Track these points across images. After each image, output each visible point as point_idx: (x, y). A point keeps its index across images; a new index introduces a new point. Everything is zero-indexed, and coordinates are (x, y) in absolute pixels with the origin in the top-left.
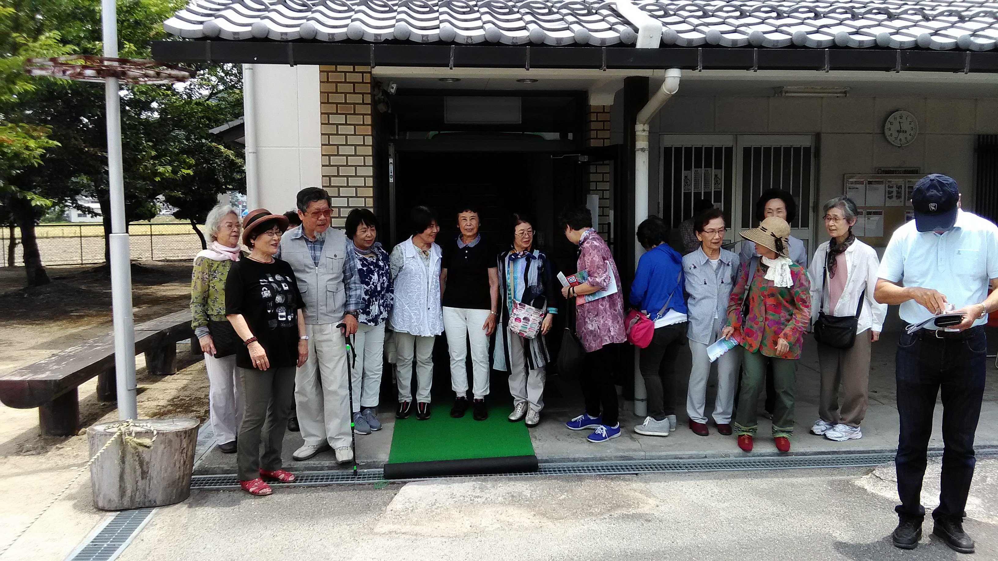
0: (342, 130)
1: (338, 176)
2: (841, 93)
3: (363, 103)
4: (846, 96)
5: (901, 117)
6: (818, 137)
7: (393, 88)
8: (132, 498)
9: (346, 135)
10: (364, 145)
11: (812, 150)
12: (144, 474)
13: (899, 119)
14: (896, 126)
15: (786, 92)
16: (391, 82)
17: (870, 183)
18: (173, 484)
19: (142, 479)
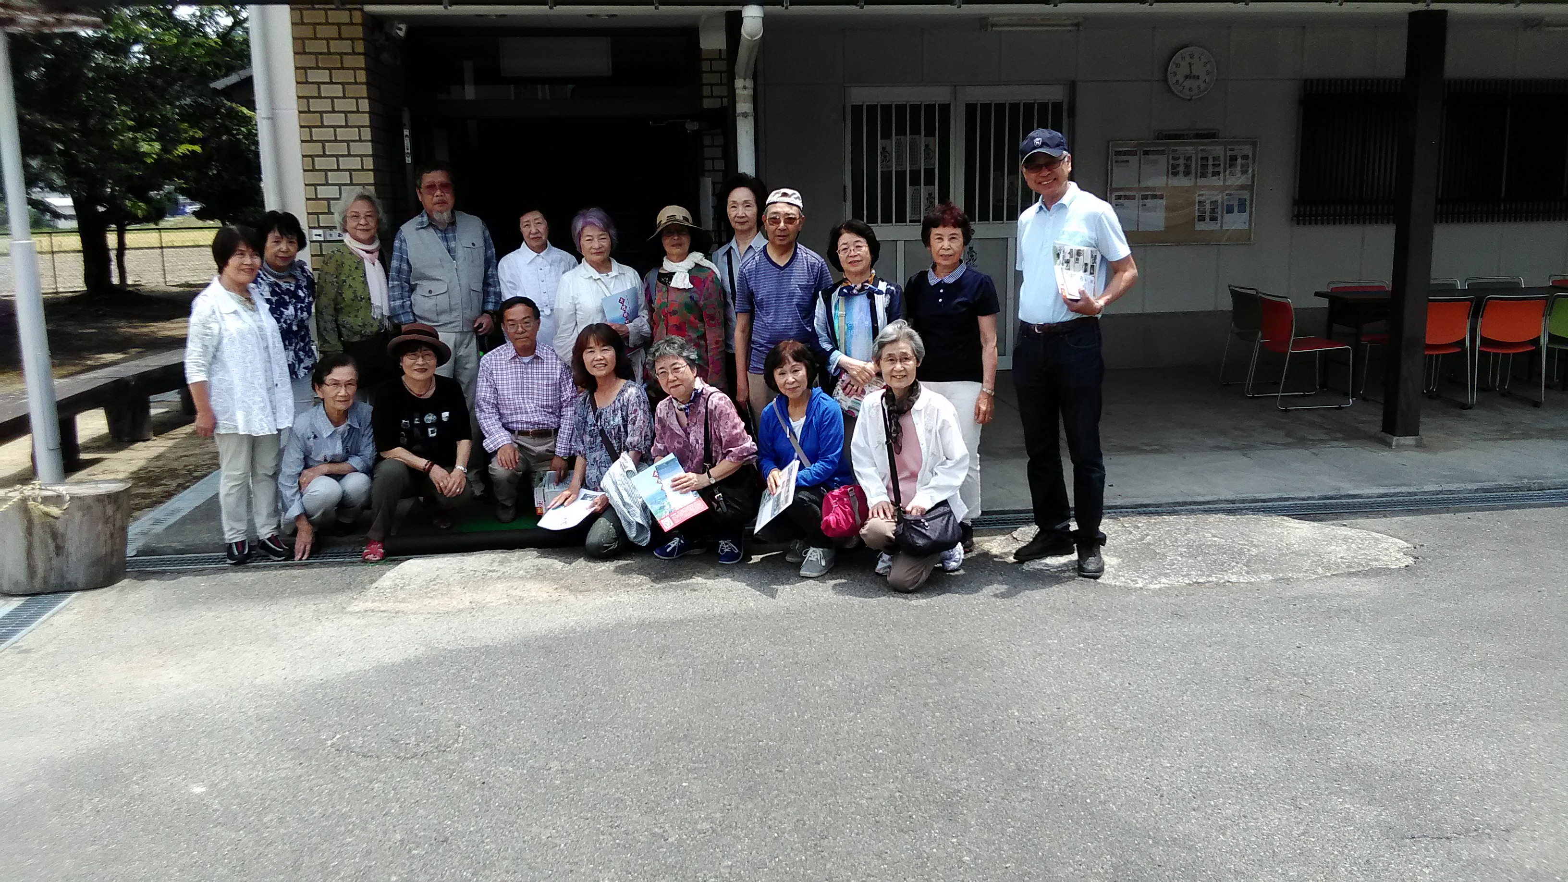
0: (326, 90)
1: (324, 155)
2: (1072, 25)
3: (354, 53)
4: (1078, 29)
5: (1192, 56)
6: (1072, 86)
7: (400, 29)
8: (45, 581)
9: (332, 98)
10: (358, 112)
11: (1065, 106)
12: (59, 550)
13: (1188, 59)
14: (1184, 70)
15: (993, 25)
16: (396, 23)
17: (1146, 153)
18: (98, 562)
19: (57, 555)
